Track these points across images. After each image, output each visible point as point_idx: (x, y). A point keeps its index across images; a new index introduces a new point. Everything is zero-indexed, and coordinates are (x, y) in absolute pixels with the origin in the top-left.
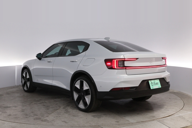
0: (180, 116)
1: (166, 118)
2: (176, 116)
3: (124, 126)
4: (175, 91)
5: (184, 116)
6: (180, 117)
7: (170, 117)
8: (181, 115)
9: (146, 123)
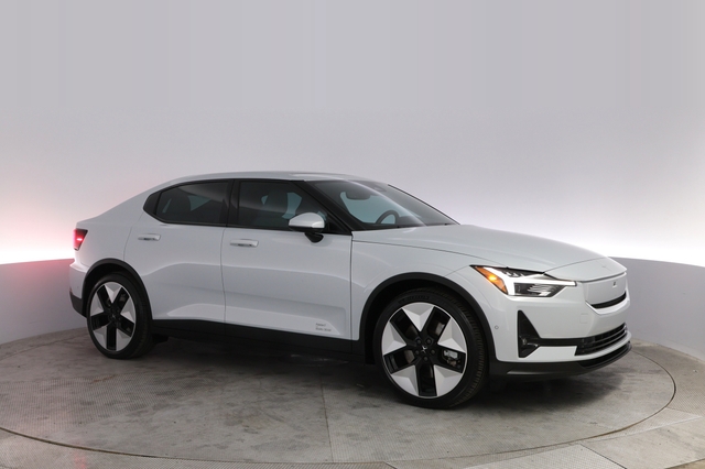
0: (661, 429)
2: (647, 427)
6: (660, 431)
8: (663, 424)
9: (546, 454)
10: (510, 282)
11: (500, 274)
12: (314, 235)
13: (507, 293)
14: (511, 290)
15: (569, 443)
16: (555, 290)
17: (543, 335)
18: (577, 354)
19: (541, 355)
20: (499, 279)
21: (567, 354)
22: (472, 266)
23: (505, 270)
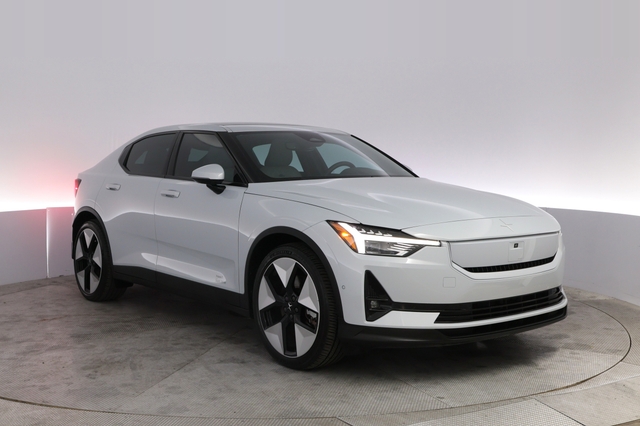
0: (616, 383)
1: (567, 391)
2: (602, 382)
3: (422, 420)
4: (601, 298)
5: (629, 385)
6: (615, 385)
7: (584, 386)
8: (619, 378)
9: (500, 409)
10: (361, 239)
11: (353, 231)
12: (216, 186)
13: (356, 251)
14: (362, 249)
15: (523, 398)
16: (413, 250)
17: (395, 298)
18: (437, 321)
19: (393, 320)
20: (351, 236)
21: (427, 321)
22: (328, 221)
23: (360, 226)
